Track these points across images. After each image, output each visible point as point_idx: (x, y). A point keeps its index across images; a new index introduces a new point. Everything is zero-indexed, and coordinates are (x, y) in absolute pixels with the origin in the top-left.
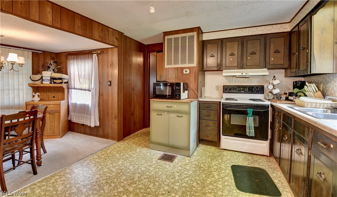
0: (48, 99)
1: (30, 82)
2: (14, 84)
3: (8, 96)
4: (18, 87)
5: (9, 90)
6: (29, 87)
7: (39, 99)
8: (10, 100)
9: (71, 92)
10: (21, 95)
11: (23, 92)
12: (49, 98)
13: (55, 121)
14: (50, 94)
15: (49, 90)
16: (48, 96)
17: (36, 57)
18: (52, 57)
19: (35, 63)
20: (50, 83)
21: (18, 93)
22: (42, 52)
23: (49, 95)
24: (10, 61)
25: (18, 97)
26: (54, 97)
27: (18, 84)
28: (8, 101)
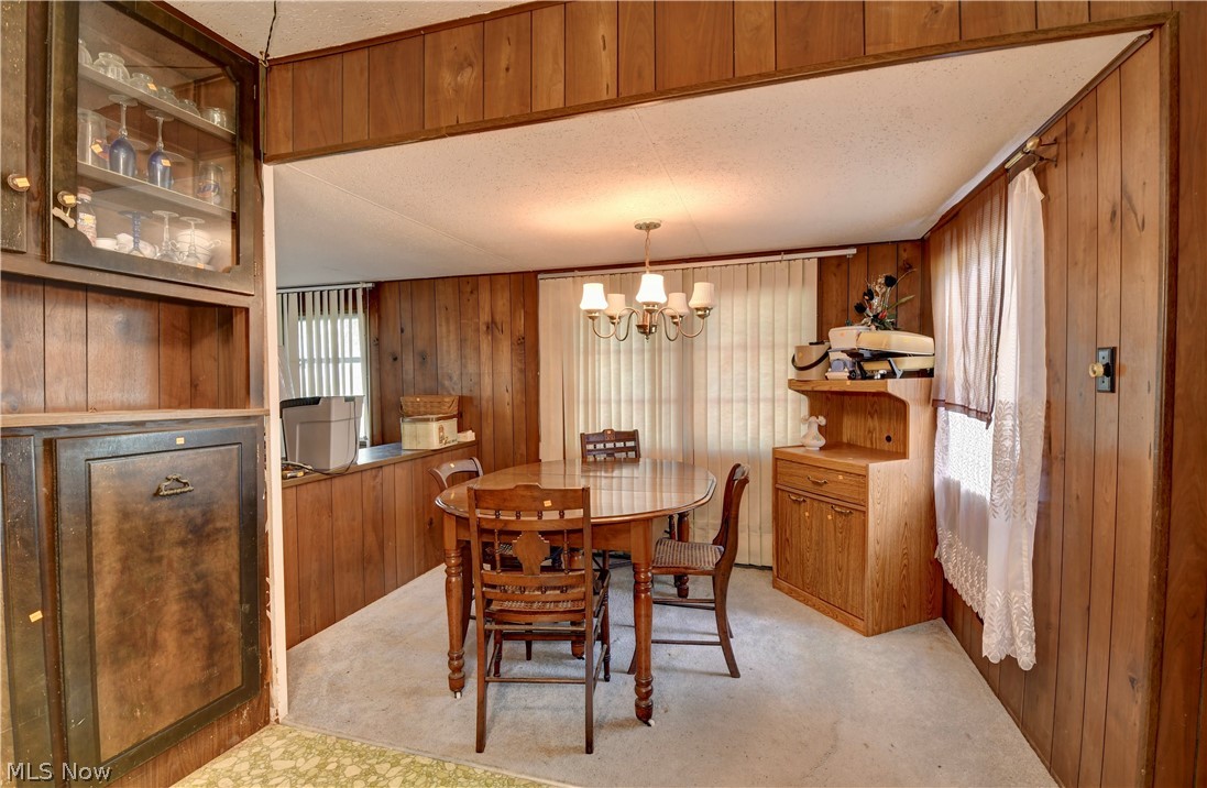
0: (869, 445)
1: (792, 373)
2: (759, 383)
3: (742, 423)
4: (770, 395)
5: (746, 401)
6: (790, 392)
7: (822, 442)
8: (746, 434)
9: (947, 422)
10: (779, 419)
11: (787, 410)
12: (872, 443)
13: (852, 550)
14: (876, 423)
15: (872, 406)
16: (869, 432)
17: (835, 275)
18: (901, 264)
19: (834, 299)
20: (850, 378)
21: (770, 413)
22: (854, 251)
23: (874, 429)
24: (644, 303)
25: (770, 427)
26: (889, 439)
27: (771, 383)
28: (744, 439)
